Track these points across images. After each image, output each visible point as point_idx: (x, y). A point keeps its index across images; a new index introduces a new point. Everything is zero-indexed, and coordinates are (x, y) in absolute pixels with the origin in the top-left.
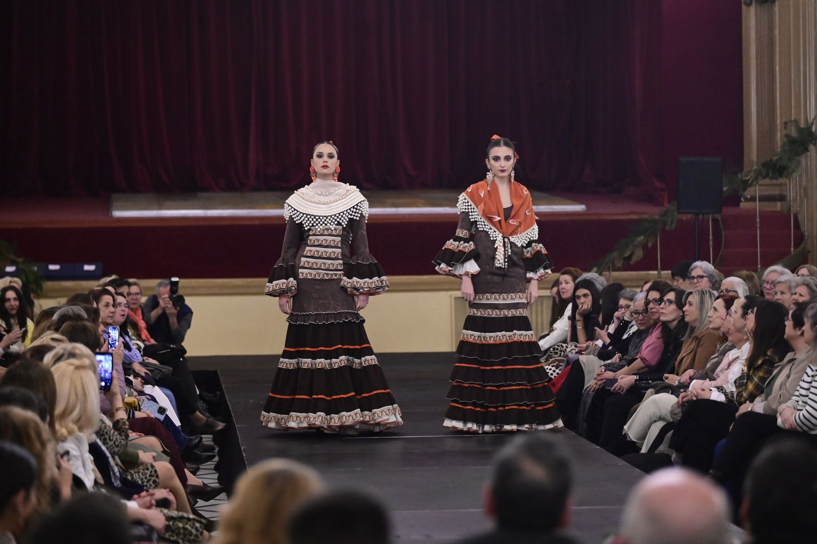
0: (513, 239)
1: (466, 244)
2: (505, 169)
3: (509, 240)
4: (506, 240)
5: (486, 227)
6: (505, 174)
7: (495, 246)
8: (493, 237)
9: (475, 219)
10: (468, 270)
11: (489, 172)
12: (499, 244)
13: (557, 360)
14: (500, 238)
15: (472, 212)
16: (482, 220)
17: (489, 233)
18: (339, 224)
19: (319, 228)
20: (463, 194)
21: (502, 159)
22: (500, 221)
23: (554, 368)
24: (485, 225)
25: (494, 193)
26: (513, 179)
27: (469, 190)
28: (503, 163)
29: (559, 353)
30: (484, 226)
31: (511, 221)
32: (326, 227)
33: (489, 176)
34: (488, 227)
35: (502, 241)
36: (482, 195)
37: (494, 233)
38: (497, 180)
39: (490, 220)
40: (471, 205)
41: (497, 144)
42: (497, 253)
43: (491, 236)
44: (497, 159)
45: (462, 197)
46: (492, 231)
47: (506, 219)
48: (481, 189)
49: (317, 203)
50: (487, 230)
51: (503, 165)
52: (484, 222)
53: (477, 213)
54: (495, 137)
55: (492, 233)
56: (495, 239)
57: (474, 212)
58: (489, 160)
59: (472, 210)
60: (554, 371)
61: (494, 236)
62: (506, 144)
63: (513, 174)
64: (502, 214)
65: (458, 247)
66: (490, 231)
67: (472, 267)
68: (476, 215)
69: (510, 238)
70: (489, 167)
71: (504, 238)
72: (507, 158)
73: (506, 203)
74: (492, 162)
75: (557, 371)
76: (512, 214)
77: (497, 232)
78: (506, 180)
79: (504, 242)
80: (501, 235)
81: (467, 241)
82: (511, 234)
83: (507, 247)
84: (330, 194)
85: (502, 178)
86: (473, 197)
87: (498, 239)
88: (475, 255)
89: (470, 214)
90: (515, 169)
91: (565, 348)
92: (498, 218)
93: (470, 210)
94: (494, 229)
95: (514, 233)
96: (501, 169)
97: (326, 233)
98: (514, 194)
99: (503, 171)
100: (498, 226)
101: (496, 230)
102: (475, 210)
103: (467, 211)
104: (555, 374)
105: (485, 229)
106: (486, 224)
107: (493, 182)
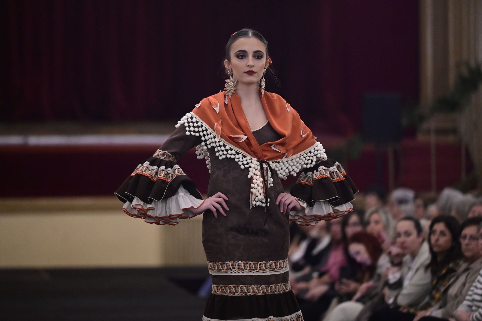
0: (274, 165)
2: (254, 69)
3: (269, 165)
4: (265, 166)
5: (230, 152)
6: (254, 79)
7: (249, 176)
8: (243, 164)
9: (212, 145)
11: (229, 79)
12: (254, 173)
14: (254, 163)
15: (204, 136)
16: (221, 144)
17: (236, 160)
21: (250, 56)
24: (227, 150)
28: (250, 62)
30: (225, 152)
33: (229, 84)
34: (234, 152)
35: (259, 168)
37: (244, 159)
38: (241, 92)
39: (234, 141)
40: (202, 126)
41: (244, 33)
42: (252, 185)
43: (240, 163)
44: (242, 55)
46: (241, 156)
50: (233, 157)
51: (251, 65)
52: (225, 146)
53: (212, 136)
55: (241, 160)
56: (247, 166)
57: (208, 135)
58: (229, 60)
59: (205, 133)
61: (245, 162)
62: (257, 35)
63: (263, 84)
65: (157, 173)
66: (237, 156)
69: (270, 162)
70: (228, 72)
71: (260, 164)
72: (258, 55)
74: (234, 60)
77: (248, 157)
78: (254, 88)
79: (262, 168)
80: (255, 159)
83: (267, 175)
85: (249, 84)
87: (252, 165)
89: (203, 139)
90: (267, 75)
92: (245, 138)
93: (201, 134)
94: (242, 153)
96: (248, 69)
99: (251, 73)
101: (246, 154)
102: (209, 132)
103: (197, 134)
105: (228, 156)
106: (228, 148)
107: (235, 93)
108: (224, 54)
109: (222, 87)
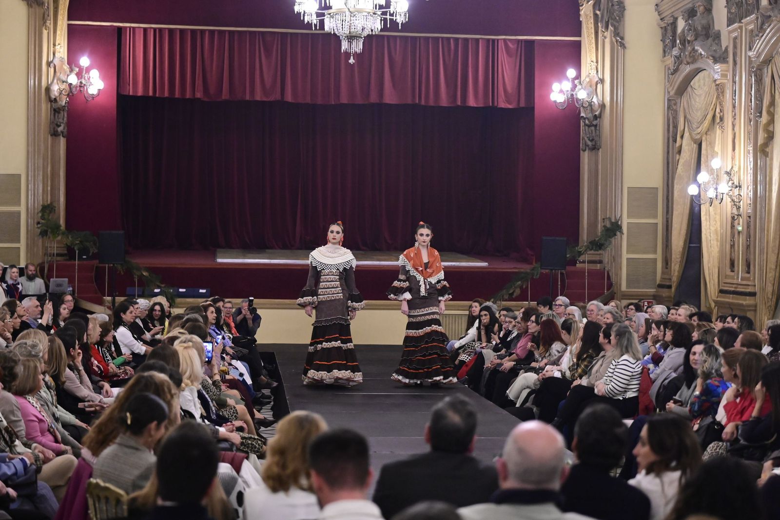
0: (430, 279)
1: (404, 283)
4: (426, 280)
6: (425, 244)
7: (420, 284)
8: (418, 279)
9: (409, 269)
10: (406, 297)
11: (417, 242)
12: (422, 283)
13: (469, 352)
14: (422, 279)
16: (412, 269)
17: (416, 277)
18: (338, 269)
19: (327, 271)
20: (402, 255)
21: (425, 235)
22: (422, 270)
23: (467, 356)
25: (418, 254)
26: (429, 247)
27: (405, 253)
28: (425, 237)
29: (471, 347)
30: (413, 273)
31: (428, 270)
32: (331, 271)
33: (417, 244)
34: (416, 273)
36: (412, 256)
37: (419, 277)
38: (421, 247)
39: (417, 269)
40: (406, 262)
41: (423, 227)
42: (421, 288)
44: (422, 235)
45: (401, 257)
47: (425, 269)
48: (411, 252)
49: (327, 257)
51: (425, 239)
52: (414, 271)
54: (421, 223)
57: (408, 265)
58: (417, 235)
60: (468, 358)
62: (428, 228)
63: (429, 245)
64: (423, 266)
65: (400, 285)
66: (416, 275)
67: (408, 296)
68: (409, 267)
69: (428, 279)
70: (417, 239)
71: (424, 279)
72: (428, 235)
73: (425, 259)
74: (419, 236)
75: (469, 358)
76: (429, 266)
77: (421, 276)
78: (426, 247)
79: (425, 282)
81: (404, 281)
82: (429, 277)
83: (427, 284)
84: (335, 253)
85: (423, 246)
86: (407, 256)
88: (409, 289)
89: (407, 267)
90: (431, 241)
91: (474, 344)
92: (421, 269)
93: (406, 265)
94: (419, 274)
95: (430, 276)
97: (330, 274)
98: (430, 255)
99: (424, 242)
100: (421, 273)
103: (404, 265)
104: (468, 360)
105: (414, 275)
107: (418, 248)
108: (416, 232)
109: (413, 245)
